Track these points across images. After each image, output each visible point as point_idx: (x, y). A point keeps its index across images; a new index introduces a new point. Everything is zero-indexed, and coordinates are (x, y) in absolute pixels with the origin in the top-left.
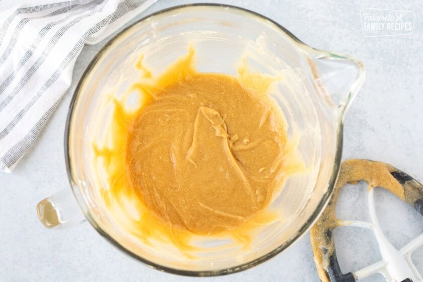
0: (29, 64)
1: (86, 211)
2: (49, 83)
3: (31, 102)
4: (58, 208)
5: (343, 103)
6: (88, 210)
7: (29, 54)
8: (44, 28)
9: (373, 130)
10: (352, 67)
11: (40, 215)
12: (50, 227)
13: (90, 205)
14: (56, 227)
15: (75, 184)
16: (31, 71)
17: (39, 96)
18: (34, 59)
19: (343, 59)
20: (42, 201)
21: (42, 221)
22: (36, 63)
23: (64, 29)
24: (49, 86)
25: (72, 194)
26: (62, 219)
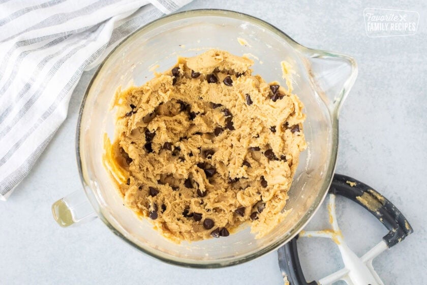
0: (27, 96)
1: (98, 210)
2: (45, 116)
3: (28, 133)
4: (71, 209)
5: (338, 100)
6: (100, 208)
7: (28, 87)
8: (42, 61)
9: (356, 150)
10: (345, 64)
11: (55, 215)
12: (66, 226)
13: (102, 204)
14: (71, 226)
15: (87, 185)
16: (29, 104)
17: (36, 127)
18: (32, 92)
19: (336, 57)
20: (56, 202)
21: (58, 221)
22: (34, 96)
23: (61, 62)
24: (45, 118)
25: (85, 193)
26: (76, 219)
